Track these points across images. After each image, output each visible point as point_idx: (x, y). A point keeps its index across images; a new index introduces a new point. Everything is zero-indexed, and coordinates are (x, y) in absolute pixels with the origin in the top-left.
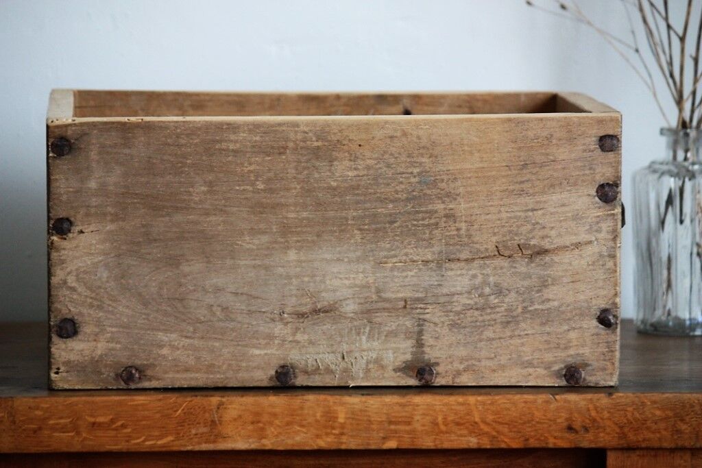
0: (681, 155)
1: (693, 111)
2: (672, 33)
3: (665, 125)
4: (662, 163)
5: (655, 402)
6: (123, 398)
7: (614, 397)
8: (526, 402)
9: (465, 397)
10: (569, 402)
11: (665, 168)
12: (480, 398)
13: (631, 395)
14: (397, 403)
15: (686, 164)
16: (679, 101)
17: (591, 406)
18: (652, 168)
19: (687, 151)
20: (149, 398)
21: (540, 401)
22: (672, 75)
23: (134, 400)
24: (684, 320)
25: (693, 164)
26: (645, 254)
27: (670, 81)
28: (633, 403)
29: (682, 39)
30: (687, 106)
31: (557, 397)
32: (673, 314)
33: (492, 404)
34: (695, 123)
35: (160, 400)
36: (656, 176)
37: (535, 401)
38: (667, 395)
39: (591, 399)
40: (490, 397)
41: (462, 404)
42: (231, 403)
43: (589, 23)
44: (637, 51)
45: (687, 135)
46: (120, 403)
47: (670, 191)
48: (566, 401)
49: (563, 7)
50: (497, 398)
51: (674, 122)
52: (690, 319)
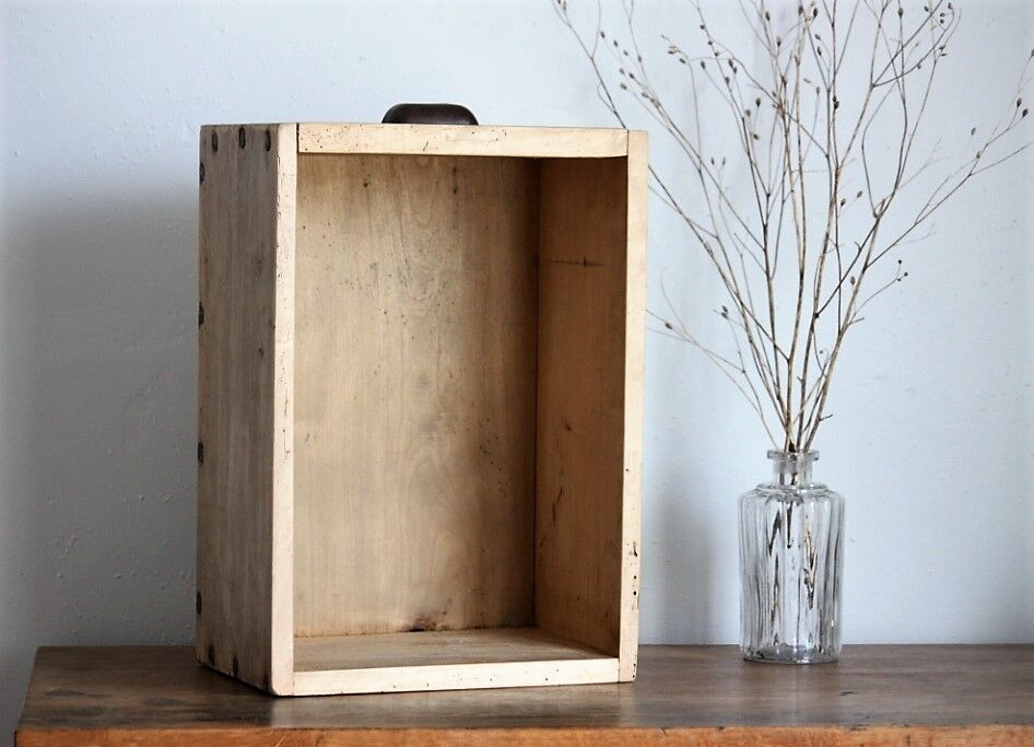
0: (788, 479)
1: (800, 434)
2: (778, 353)
3: (772, 448)
4: (769, 487)
5: (766, 736)
6: (220, 730)
7: (725, 730)
8: (634, 736)
9: (573, 732)
10: (680, 736)
11: (773, 491)
12: (588, 732)
13: (741, 728)
14: (503, 738)
15: (793, 488)
16: (787, 424)
17: (701, 741)
18: (759, 492)
19: (794, 475)
20: (246, 731)
21: (649, 735)
22: (779, 398)
23: (231, 733)
24: (792, 647)
25: (801, 488)
26: (753, 581)
27: (777, 402)
28: (744, 737)
29: (789, 361)
30: (795, 428)
31: (667, 731)
32: (781, 641)
33: (601, 738)
34: (802, 447)
35: (258, 733)
36: (763, 500)
37: (645, 736)
38: (777, 729)
39: (702, 733)
40: (598, 732)
41: (570, 739)
42: (331, 737)
43: (696, 343)
44: (744, 372)
45: (795, 458)
46: (217, 736)
47: (778, 513)
48: (675, 735)
49: (668, 326)
50: (605, 732)
51: (781, 446)
52: (798, 647)
